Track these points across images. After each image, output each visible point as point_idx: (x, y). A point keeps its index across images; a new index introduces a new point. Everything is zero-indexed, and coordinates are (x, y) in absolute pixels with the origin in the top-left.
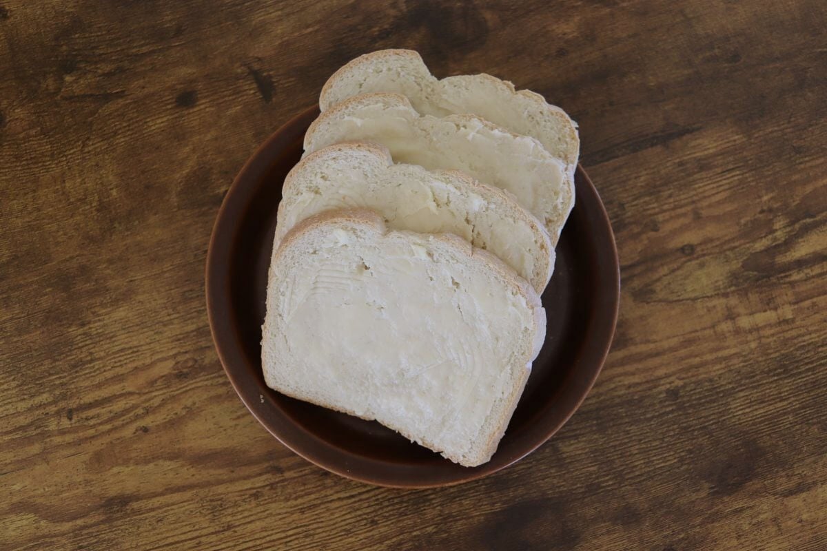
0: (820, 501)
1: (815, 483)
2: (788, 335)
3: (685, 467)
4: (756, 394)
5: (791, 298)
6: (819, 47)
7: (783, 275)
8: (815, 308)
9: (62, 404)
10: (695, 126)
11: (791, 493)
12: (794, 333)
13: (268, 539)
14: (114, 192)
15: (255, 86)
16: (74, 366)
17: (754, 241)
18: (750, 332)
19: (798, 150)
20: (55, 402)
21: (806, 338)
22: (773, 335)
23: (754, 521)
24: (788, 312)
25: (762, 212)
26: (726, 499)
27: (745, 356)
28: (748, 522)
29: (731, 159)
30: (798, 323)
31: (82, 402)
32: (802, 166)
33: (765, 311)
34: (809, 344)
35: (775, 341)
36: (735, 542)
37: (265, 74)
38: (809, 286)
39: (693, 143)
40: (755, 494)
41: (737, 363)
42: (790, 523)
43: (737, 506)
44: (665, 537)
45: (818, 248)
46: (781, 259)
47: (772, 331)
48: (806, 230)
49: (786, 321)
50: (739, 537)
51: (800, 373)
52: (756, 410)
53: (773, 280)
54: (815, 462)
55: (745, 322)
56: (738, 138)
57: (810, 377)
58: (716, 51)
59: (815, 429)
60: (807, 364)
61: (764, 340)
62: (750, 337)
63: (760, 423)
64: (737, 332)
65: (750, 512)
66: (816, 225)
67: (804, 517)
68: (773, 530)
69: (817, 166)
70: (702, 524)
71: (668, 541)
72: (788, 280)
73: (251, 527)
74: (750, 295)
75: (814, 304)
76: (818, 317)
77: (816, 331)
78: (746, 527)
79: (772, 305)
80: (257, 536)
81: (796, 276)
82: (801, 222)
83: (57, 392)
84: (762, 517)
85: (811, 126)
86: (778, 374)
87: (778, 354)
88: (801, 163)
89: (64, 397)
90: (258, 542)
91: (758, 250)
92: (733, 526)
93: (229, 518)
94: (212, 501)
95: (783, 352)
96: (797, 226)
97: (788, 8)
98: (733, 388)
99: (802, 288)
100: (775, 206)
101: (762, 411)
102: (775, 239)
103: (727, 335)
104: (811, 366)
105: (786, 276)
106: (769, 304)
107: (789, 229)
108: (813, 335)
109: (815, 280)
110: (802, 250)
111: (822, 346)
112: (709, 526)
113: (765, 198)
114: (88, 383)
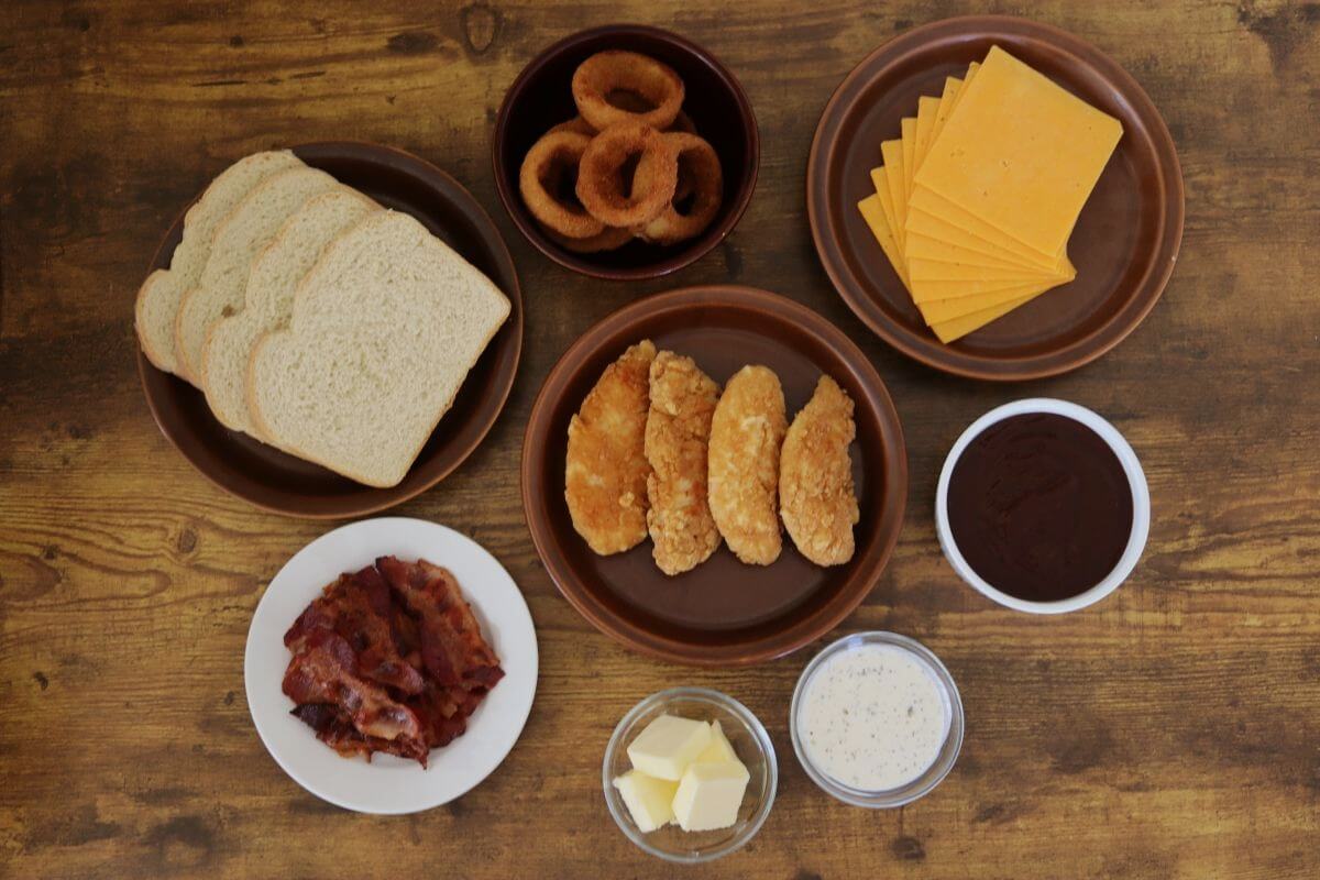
0: (1154, 805)
1: (1154, 787)
2: (1170, 641)
3: (1035, 736)
4: (1122, 688)
5: (1184, 606)
6: (1292, 366)
7: (1183, 582)
8: (1205, 623)
9: (468, 519)
10: (1143, 413)
11: (1128, 789)
12: (1177, 640)
13: (631, 695)
14: (563, 328)
15: (723, 258)
16: (488, 486)
17: (1165, 542)
18: (1135, 627)
19: (1237, 465)
20: (461, 515)
21: (1188, 648)
22: (1156, 637)
23: (1086, 805)
24: (1177, 619)
25: (1182, 515)
26: (1065, 777)
27: (1124, 649)
28: (1079, 804)
29: (1167, 455)
30: (1184, 631)
31: (487, 522)
32: (1236, 481)
33: (1155, 611)
34: (1188, 655)
35: (1156, 643)
36: (1062, 819)
37: (736, 249)
38: (1206, 599)
39: (1135, 430)
40: (1095, 780)
41: (1113, 654)
42: (1118, 816)
43: (1073, 786)
44: (999, 796)
45: (1226, 566)
46: (1186, 566)
47: (1157, 633)
48: (1220, 544)
49: (1173, 627)
50: (1066, 816)
51: (1171, 680)
52: (1118, 703)
53: (1172, 584)
54: (1160, 767)
55: (1132, 617)
56: (1181, 437)
57: (1180, 686)
58: (1186, 343)
59: (1169, 737)
60: (1181, 673)
61: (1145, 639)
62: (1133, 633)
63: (1118, 716)
64: (1122, 624)
65: (1084, 795)
66: (1232, 543)
67: (1135, 815)
68: (1100, 818)
69: (1250, 485)
70: (1036, 794)
71: (998, 800)
72: (1187, 588)
73: (619, 680)
74: (1145, 593)
75: (1205, 619)
76: (1205, 631)
77: (1198, 645)
78: (1077, 809)
79: (1164, 608)
80: (622, 690)
81: (1195, 587)
82: (1217, 536)
83: (466, 507)
84: (1093, 803)
85: (1256, 443)
86: (1151, 675)
87: (1154, 656)
88: (1236, 478)
89: (471, 513)
90: (621, 696)
91: (1166, 551)
92: (1064, 805)
93: (599, 667)
94: (587, 646)
95: (1161, 655)
96: (1212, 539)
97: (1271, 317)
98: (1102, 676)
99: (1199, 600)
100: (1196, 513)
101: (1124, 705)
102: (1186, 545)
103: (1112, 625)
104: (1184, 676)
105: (1187, 584)
106: (1162, 606)
107: (1202, 539)
108: (1195, 648)
109: (1214, 596)
110: (1210, 563)
111: (1201, 660)
112: (1042, 797)
113: (1189, 503)
114: (496, 506)
